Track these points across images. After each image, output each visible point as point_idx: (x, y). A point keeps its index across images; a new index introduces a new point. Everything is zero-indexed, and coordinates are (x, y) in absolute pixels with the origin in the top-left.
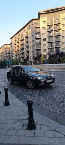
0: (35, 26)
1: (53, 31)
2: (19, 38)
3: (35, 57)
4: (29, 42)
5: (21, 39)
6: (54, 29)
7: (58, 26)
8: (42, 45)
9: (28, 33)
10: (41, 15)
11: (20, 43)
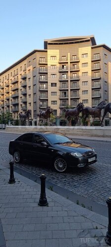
0: (39, 61)
1: (67, 72)
2: (10, 79)
3: (43, 114)
4: (27, 87)
5: (14, 81)
6: (69, 69)
7: (75, 66)
8: (49, 93)
9: (27, 71)
10: (48, 46)
11: (12, 87)
